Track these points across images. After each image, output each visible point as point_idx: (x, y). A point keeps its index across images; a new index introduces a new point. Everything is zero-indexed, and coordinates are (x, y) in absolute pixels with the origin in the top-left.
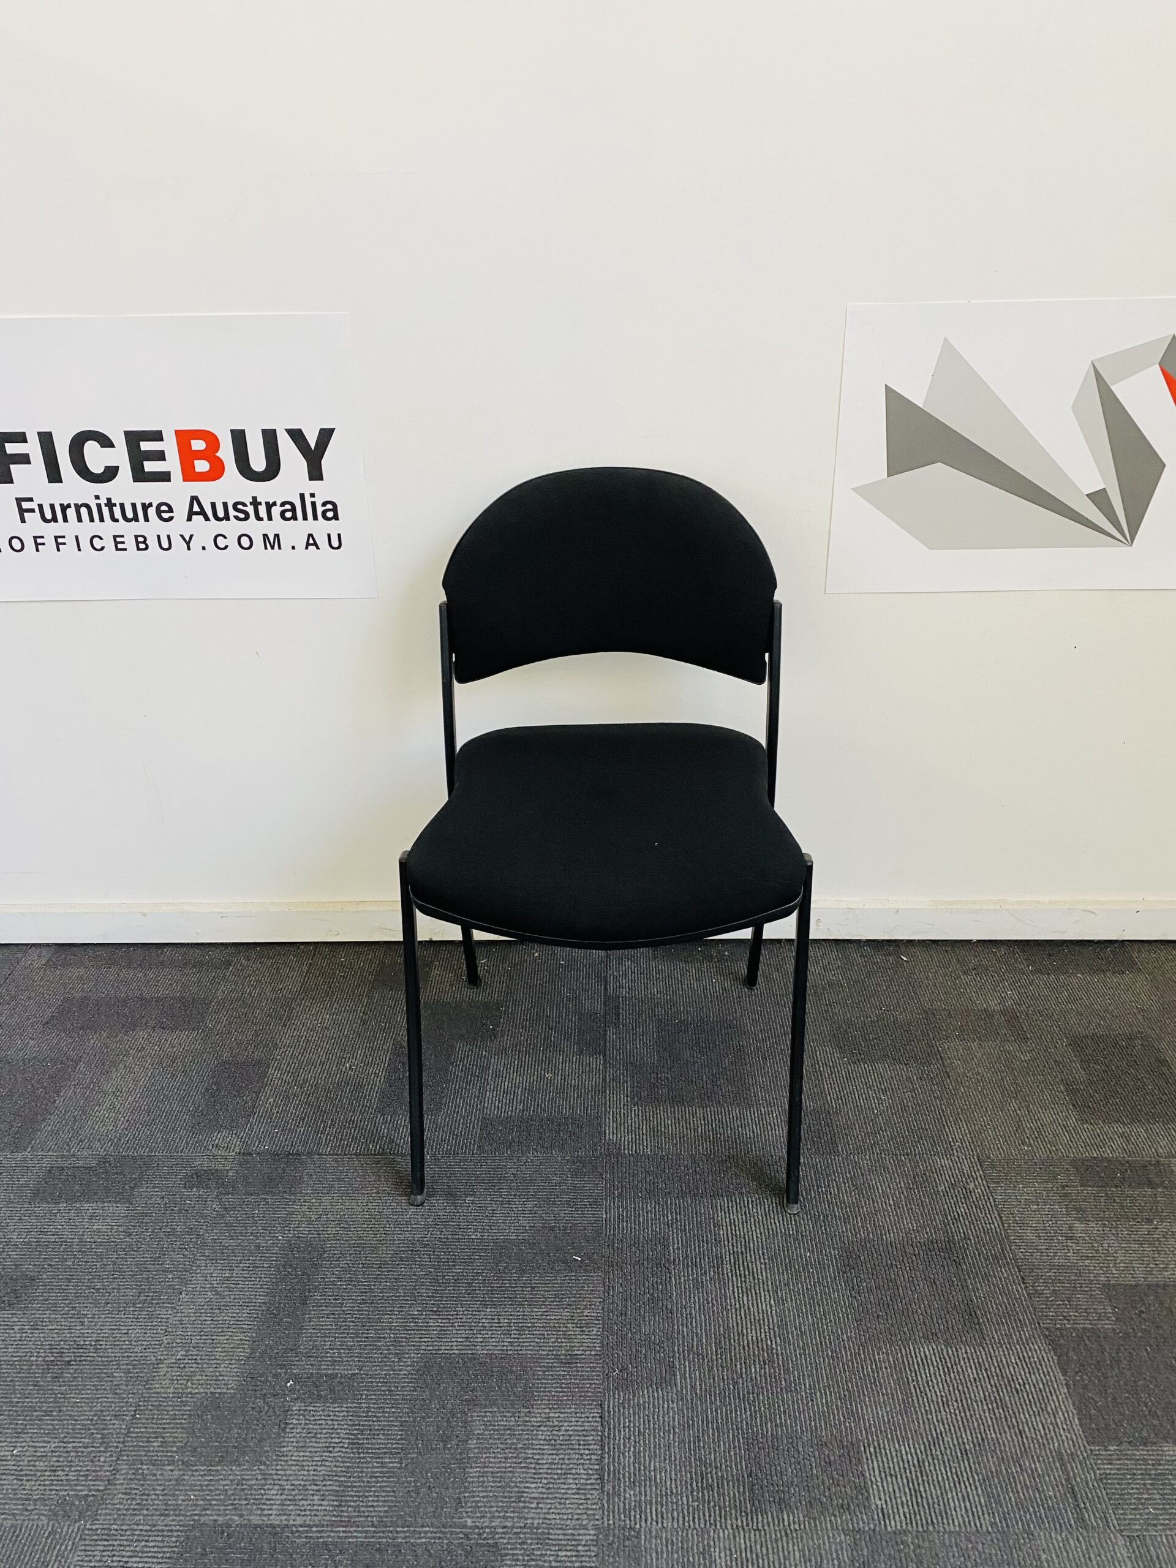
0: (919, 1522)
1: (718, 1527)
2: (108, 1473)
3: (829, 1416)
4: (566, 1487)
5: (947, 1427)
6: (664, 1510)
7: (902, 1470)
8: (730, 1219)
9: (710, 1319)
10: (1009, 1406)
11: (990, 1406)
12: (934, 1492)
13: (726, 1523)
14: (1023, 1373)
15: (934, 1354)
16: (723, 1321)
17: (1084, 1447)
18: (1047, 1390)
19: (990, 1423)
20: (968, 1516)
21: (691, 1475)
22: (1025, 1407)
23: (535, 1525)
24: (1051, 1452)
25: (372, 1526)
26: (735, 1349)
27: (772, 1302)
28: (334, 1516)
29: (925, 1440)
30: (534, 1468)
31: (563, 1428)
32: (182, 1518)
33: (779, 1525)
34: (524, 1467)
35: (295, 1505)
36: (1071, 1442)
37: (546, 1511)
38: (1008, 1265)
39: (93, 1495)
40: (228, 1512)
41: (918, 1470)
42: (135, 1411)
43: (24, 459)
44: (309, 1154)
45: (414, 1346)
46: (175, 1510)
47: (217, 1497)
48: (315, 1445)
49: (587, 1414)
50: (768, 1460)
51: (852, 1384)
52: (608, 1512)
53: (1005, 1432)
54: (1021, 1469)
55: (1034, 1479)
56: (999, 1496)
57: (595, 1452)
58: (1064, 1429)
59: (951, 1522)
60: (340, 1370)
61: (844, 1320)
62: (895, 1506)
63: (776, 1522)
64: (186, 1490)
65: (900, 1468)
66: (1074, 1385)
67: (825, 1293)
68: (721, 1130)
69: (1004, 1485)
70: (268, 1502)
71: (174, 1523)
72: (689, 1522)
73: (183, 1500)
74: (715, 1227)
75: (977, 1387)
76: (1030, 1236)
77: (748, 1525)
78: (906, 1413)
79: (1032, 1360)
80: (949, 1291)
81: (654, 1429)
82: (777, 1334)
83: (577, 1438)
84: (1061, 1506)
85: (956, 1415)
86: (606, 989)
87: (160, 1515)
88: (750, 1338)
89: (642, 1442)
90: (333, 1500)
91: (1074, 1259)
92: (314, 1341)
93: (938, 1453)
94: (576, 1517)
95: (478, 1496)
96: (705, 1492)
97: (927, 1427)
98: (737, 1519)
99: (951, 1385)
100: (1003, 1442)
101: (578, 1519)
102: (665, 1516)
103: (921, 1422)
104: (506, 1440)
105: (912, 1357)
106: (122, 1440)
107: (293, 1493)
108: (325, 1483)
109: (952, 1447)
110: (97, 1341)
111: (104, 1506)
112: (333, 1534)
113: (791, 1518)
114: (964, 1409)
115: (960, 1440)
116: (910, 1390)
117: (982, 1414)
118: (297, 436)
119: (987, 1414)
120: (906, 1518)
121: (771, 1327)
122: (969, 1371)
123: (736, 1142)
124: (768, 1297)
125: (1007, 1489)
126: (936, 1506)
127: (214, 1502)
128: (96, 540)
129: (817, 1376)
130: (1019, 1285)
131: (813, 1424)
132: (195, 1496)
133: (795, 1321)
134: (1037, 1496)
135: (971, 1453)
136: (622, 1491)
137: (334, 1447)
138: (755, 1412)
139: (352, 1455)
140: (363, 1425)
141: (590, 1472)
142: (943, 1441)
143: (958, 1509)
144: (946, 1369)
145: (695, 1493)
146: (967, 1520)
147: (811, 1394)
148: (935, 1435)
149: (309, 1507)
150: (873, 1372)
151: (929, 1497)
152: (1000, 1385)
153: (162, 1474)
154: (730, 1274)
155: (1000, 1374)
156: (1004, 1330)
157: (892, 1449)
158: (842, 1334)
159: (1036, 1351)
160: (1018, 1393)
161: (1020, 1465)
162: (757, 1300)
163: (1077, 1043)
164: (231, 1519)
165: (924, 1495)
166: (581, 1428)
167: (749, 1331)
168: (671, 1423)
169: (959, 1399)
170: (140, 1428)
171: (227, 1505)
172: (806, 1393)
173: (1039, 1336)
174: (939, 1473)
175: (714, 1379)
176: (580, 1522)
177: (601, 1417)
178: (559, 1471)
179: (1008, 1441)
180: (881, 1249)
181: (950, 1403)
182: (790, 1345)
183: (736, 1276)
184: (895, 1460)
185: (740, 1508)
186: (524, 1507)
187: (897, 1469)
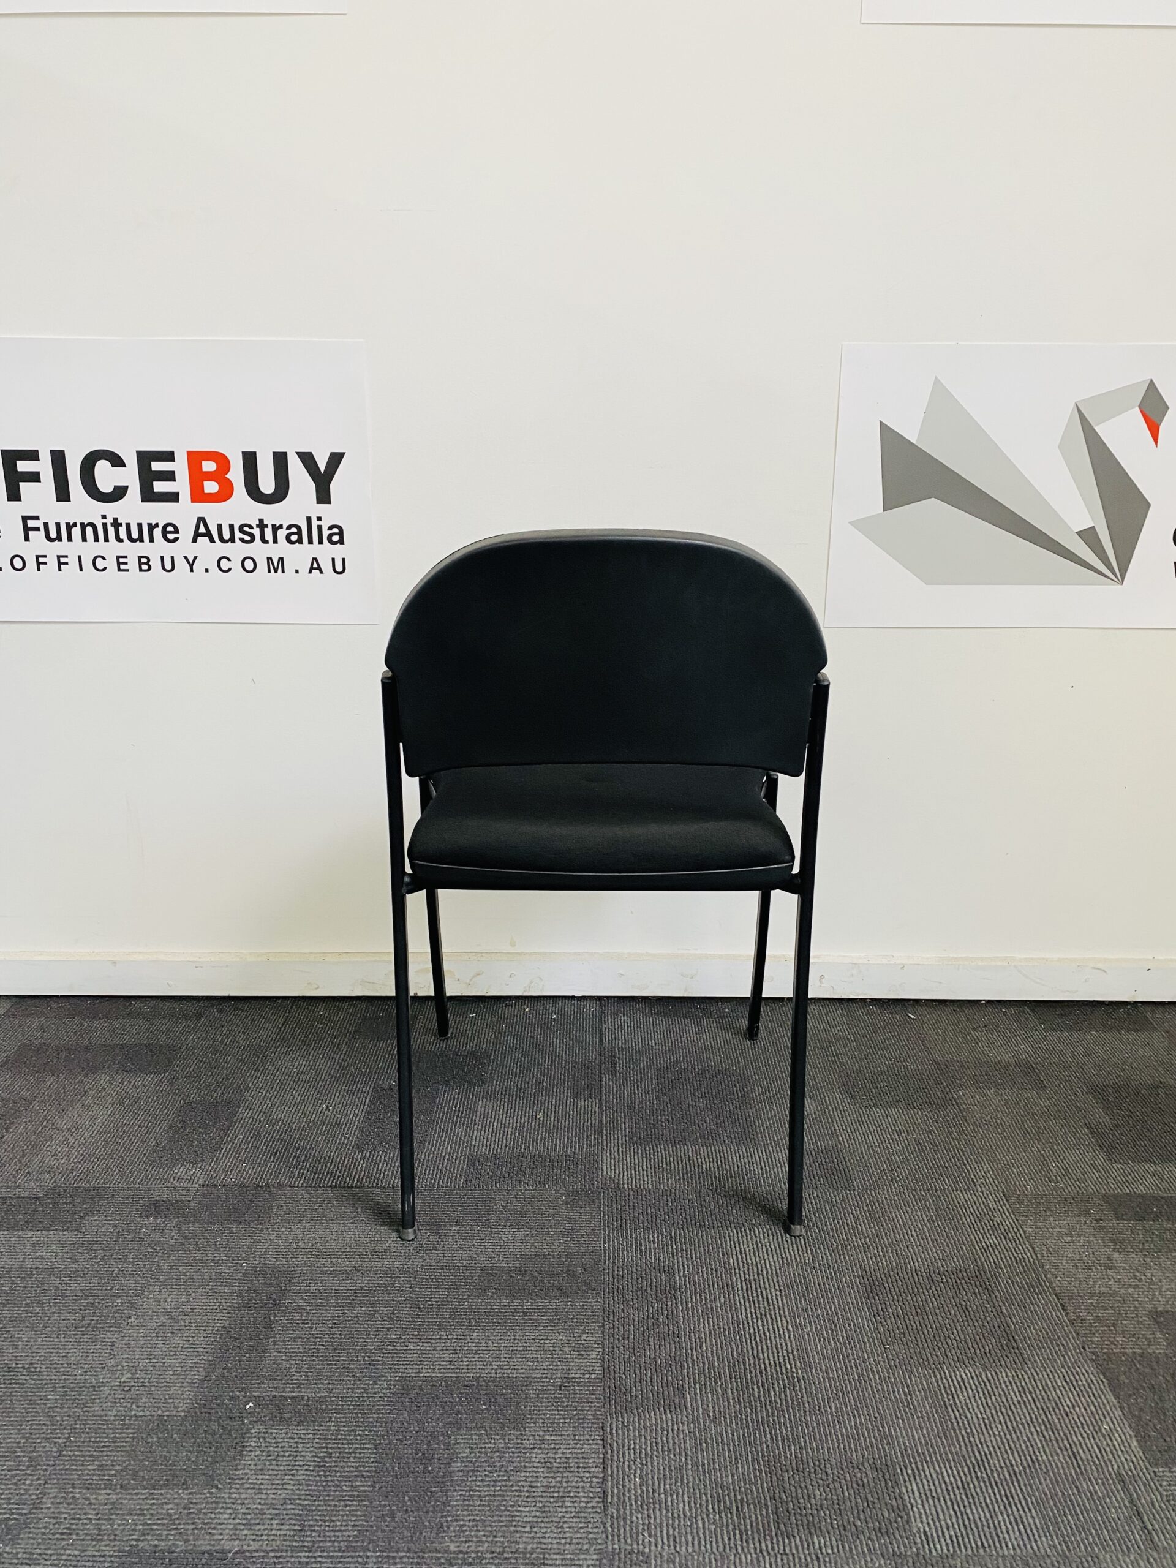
0: (968, 1545)
1: (740, 1551)
2: (33, 1497)
3: (859, 1439)
4: (564, 1510)
5: (991, 1449)
6: (676, 1534)
7: (945, 1492)
8: (740, 1249)
9: (721, 1343)
10: (1059, 1428)
11: (1038, 1429)
12: (982, 1513)
13: (748, 1547)
14: (1071, 1396)
15: (972, 1378)
16: (737, 1346)
17: (1147, 1469)
18: (1100, 1412)
19: (1040, 1445)
20: (1023, 1540)
21: (706, 1497)
22: (1076, 1429)
23: (528, 1550)
24: (1110, 1474)
25: (339, 1551)
26: (751, 1372)
27: (790, 1327)
28: (296, 1541)
29: (968, 1462)
30: (527, 1491)
31: (559, 1451)
32: (117, 1543)
33: (808, 1549)
34: (516, 1491)
35: (250, 1529)
36: (1131, 1464)
37: (538, 1535)
38: (1046, 1293)
39: (15, 1519)
40: (172, 1538)
41: (962, 1491)
42: (69, 1434)
43: (35, 477)
44: (280, 1186)
45: (391, 1369)
46: (109, 1535)
47: (159, 1522)
48: (276, 1468)
49: (587, 1437)
50: (793, 1483)
51: (883, 1407)
52: (613, 1536)
53: (1058, 1454)
54: (1079, 1491)
55: (1094, 1501)
56: (1056, 1518)
57: (597, 1475)
58: (1122, 1451)
59: (1004, 1545)
60: (307, 1393)
61: (870, 1345)
62: (939, 1529)
63: (806, 1546)
64: (123, 1515)
65: (942, 1490)
66: (1129, 1408)
67: (847, 1319)
68: (728, 1167)
69: (1061, 1508)
70: (219, 1527)
71: (108, 1548)
72: (705, 1547)
73: (119, 1525)
74: (724, 1256)
75: (1022, 1409)
76: (1065, 1264)
77: (773, 1549)
78: (945, 1435)
79: (1080, 1383)
80: (983, 1317)
81: (663, 1451)
82: (796, 1358)
83: (576, 1460)
84: (1127, 1528)
85: (1001, 1438)
86: (601, 1041)
87: (92, 1540)
88: (767, 1362)
89: (649, 1464)
90: (295, 1525)
91: (1115, 1287)
92: (278, 1365)
93: (985, 1475)
94: (574, 1541)
95: (463, 1520)
96: (723, 1515)
97: (970, 1450)
98: (760, 1542)
99: (992, 1407)
100: (1056, 1464)
101: (578, 1544)
102: (678, 1540)
103: (962, 1444)
104: (494, 1462)
105: (947, 1380)
106: (51, 1463)
107: (249, 1517)
108: (285, 1506)
109: (999, 1469)
110: (32, 1364)
111: (27, 1530)
112: (293, 1560)
113: (822, 1541)
114: (1009, 1431)
115: (1007, 1461)
116: (948, 1412)
117: (1030, 1436)
118: (307, 459)
119: (1035, 1436)
120: (952, 1541)
121: (790, 1351)
122: (1012, 1393)
123: (743, 1178)
124: (784, 1322)
125: (1064, 1512)
126: (986, 1529)
127: (155, 1527)
128: (99, 561)
129: (844, 1398)
130: (1059, 1311)
131: (842, 1446)
132: (133, 1520)
133: (816, 1345)
134: (1099, 1518)
135: (1021, 1475)
136: (628, 1513)
137: (297, 1470)
138: (776, 1435)
139: (317, 1478)
140: (331, 1448)
141: (591, 1495)
142: (989, 1463)
143: (1011, 1532)
144: (986, 1392)
145: (711, 1516)
146: (1021, 1543)
147: (838, 1417)
148: (979, 1458)
149: (266, 1532)
150: (906, 1395)
151: (978, 1521)
152: (1047, 1407)
153: (96, 1498)
154: (742, 1300)
155: (1046, 1397)
156: (1047, 1355)
157: (932, 1471)
158: (869, 1358)
159: (1083, 1374)
160: (1067, 1415)
161: (1077, 1487)
162: (772, 1324)
163: (1099, 1091)
164: (174, 1544)
165: (971, 1517)
166: (579, 1451)
167: (766, 1355)
168: (682, 1445)
169: (1002, 1421)
170: (74, 1451)
171: (170, 1530)
172: (832, 1416)
173: (1086, 1361)
174: (987, 1496)
175: (729, 1402)
176: (580, 1547)
177: (603, 1440)
178: (556, 1495)
179: (1062, 1463)
180: (906, 1277)
181: (993, 1426)
182: (811, 1368)
183: (749, 1302)
184: (936, 1482)
185: (764, 1531)
186: (517, 1531)
187: (939, 1491)
